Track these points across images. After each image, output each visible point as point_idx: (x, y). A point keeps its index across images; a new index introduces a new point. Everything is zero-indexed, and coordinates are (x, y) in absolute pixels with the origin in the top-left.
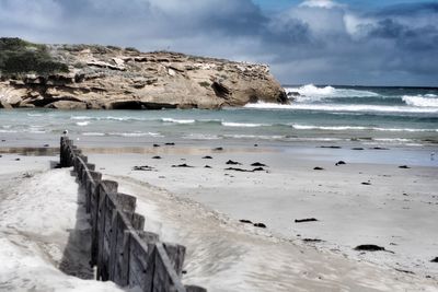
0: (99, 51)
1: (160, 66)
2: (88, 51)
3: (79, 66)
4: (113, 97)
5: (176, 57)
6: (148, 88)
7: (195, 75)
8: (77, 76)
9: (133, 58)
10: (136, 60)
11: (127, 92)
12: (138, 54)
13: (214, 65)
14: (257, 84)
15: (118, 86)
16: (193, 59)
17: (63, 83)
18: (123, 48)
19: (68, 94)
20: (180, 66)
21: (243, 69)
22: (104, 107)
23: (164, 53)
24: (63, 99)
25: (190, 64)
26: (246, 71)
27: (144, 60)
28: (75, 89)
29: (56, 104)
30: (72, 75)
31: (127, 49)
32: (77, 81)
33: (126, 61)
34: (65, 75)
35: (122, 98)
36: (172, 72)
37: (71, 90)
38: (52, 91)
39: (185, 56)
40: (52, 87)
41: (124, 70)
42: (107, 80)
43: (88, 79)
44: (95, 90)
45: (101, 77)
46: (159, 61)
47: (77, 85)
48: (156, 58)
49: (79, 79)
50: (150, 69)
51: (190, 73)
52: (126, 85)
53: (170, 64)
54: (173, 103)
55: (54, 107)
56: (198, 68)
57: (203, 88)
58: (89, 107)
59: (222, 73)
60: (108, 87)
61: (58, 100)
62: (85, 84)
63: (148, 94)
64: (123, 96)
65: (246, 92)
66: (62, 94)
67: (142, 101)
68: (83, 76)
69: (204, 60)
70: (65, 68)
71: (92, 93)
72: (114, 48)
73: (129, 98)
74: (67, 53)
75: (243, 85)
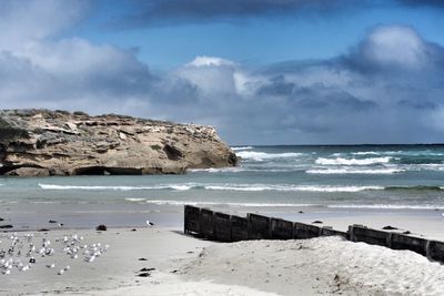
0: (50, 116)
1: (110, 130)
2: (40, 116)
3: (38, 131)
4: (76, 163)
5: (125, 120)
6: (111, 153)
7: (145, 138)
8: (38, 141)
9: (84, 122)
10: (87, 124)
11: (90, 158)
12: (88, 118)
13: (163, 128)
14: (207, 146)
15: (80, 151)
16: (142, 122)
17: (24, 149)
18: (72, 112)
19: (29, 161)
20: (130, 129)
21: (193, 132)
22: (67, 174)
23: (112, 116)
24: (24, 166)
25: (139, 127)
26: (196, 133)
27: (95, 124)
28: (37, 155)
29: (18, 171)
30: (33, 141)
31: (75, 113)
32: (38, 147)
33: (78, 125)
34: (26, 141)
35: (86, 164)
36: (123, 136)
37: (33, 156)
38: (12, 158)
39: (133, 119)
40: (12, 153)
41: (79, 135)
42: (69, 145)
43: (50, 145)
44: (57, 155)
45: (63, 142)
46: (109, 124)
47: (38, 152)
48: (106, 122)
49: (40, 145)
50: (102, 133)
51: (140, 136)
52: (89, 150)
53: (119, 128)
54: (138, 167)
55: (16, 174)
56: (147, 131)
57: (155, 151)
58: (52, 173)
59: (173, 135)
60: (71, 152)
61: (19, 167)
62: (47, 150)
63: (112, 158)
64: (86, 161)
65: (198, 154)
66: (23, 161)
67: (107, 165)
68: (44, 142)
69: (154, 123)
70: (25, 134)
71: (53, 159)
72: (64, 113)
73: (93, 164)
74: (19, 119)
75: (194, 147)
